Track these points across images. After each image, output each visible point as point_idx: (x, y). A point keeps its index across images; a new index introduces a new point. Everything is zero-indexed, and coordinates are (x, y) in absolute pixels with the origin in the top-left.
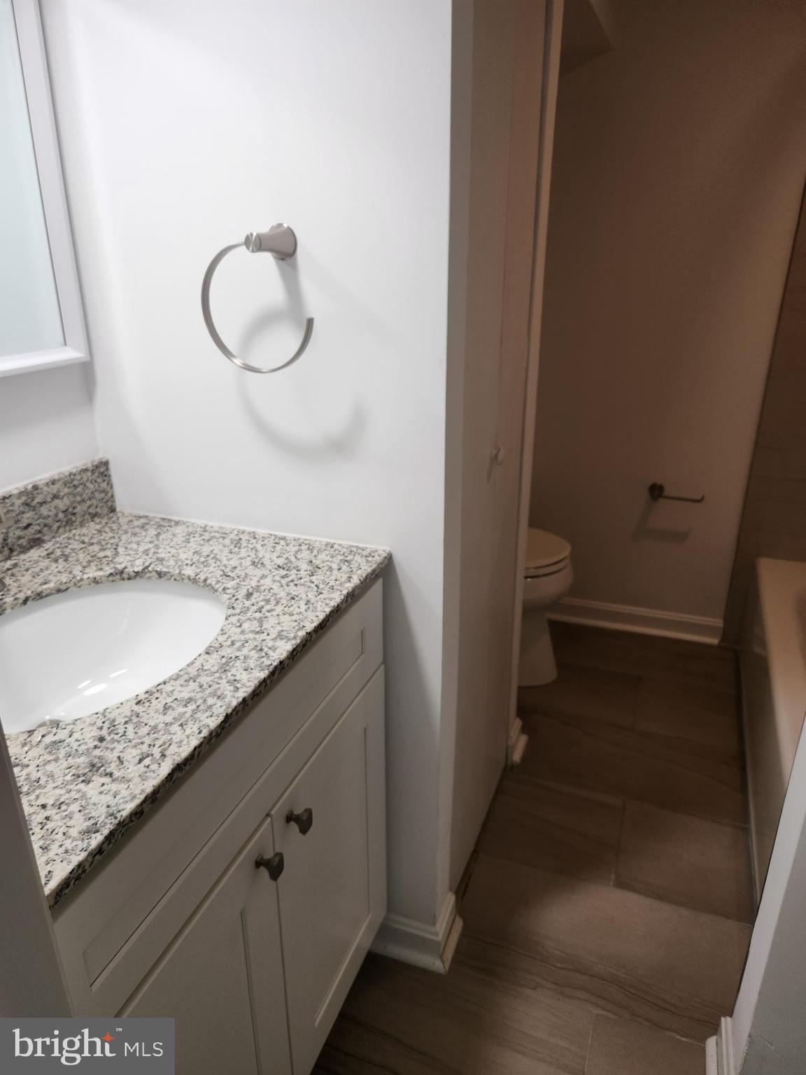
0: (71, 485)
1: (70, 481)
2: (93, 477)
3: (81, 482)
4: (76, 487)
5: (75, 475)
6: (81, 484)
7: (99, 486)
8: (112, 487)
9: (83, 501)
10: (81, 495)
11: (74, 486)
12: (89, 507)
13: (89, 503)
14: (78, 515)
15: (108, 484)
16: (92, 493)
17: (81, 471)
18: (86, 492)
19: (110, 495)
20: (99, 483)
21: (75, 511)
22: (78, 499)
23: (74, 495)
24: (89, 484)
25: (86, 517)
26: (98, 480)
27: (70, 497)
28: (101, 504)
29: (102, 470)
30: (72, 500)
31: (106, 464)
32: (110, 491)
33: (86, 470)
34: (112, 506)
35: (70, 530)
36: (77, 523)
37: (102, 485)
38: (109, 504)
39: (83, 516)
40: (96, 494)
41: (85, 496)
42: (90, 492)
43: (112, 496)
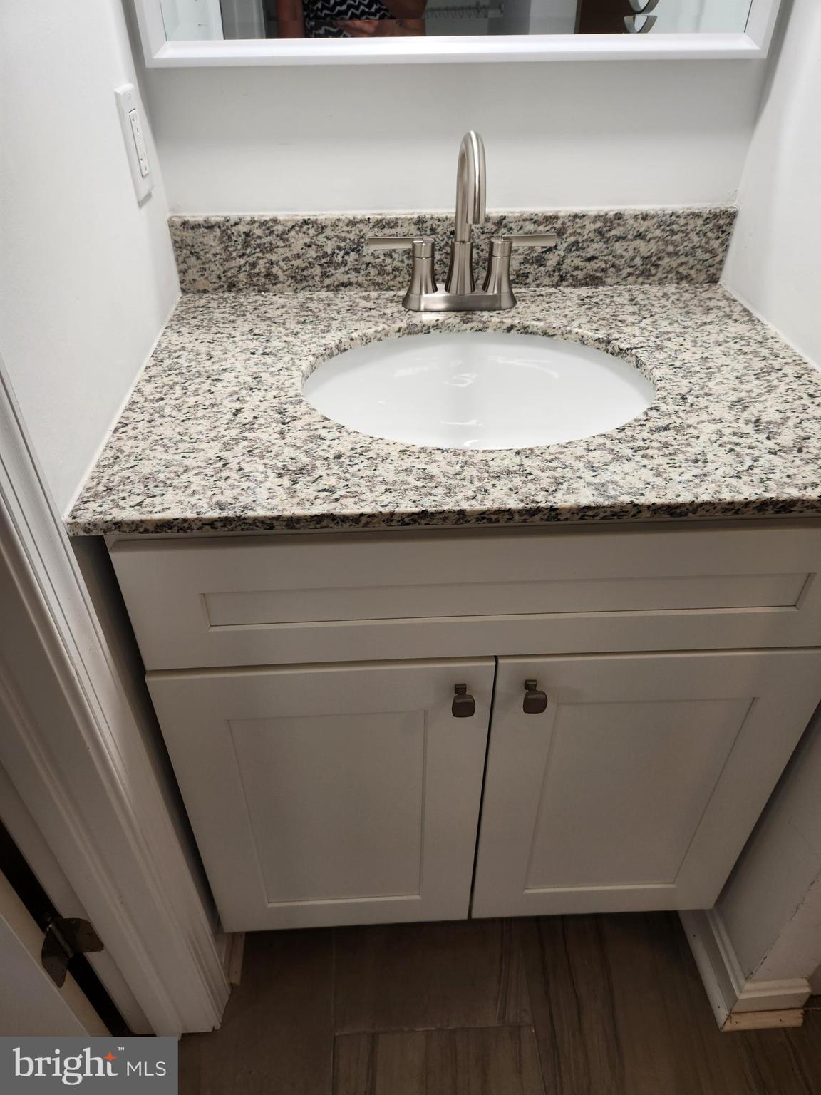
0: (668, 228)
1: (668, 223)
2: (704, 228)
3: (683, 228)
4: (673, 233)
5: (678, 217)
6: (683, 232)
7: (707, 243)
8: (726, 250)
9: (676, 254)
10: (677, 246)
11: (672, 230)
12: (682, 264)
13: (683, 259)
14: (660, 269)
15: (722, 244)
16: (693, 248)
17: (688, 215)
18: (685, 244)
19: (718, 259)
20: (709, 239)
21: (660, 263)
22: (670, 249)
23: (667, 244)
24: (693, 236)
25: (670, 276)
26: (710, 234)
27: (660, 243)
28: (698, 267)
29: (721, 222)
30: (661, 247)
31: (732, 216)
32: (721, 255)
33: (699, 215)
34: (715, 274)
35: (643, 283)
36: (656, 278)
37: (712, 242)
38: (712, 270)
39: (668, 272)
40: (699, 251)
41: (681, 248)
42: (691, 245)
43: (721, 262)
